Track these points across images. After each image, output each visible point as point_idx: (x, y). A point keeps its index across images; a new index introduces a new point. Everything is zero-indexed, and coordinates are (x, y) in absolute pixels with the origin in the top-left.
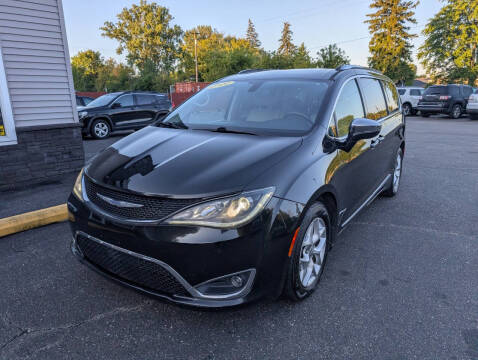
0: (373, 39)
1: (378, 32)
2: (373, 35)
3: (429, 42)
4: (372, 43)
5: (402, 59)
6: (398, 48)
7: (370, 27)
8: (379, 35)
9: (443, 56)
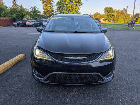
0: (44, 6)
1: (45, 4)
2: (43, 5)
3: (58, 8)
4: (43, 7)
5: (52, 12)
6: (51, 9)
7: (42, 2)
8: (45, 5)
9: (62, 12)
